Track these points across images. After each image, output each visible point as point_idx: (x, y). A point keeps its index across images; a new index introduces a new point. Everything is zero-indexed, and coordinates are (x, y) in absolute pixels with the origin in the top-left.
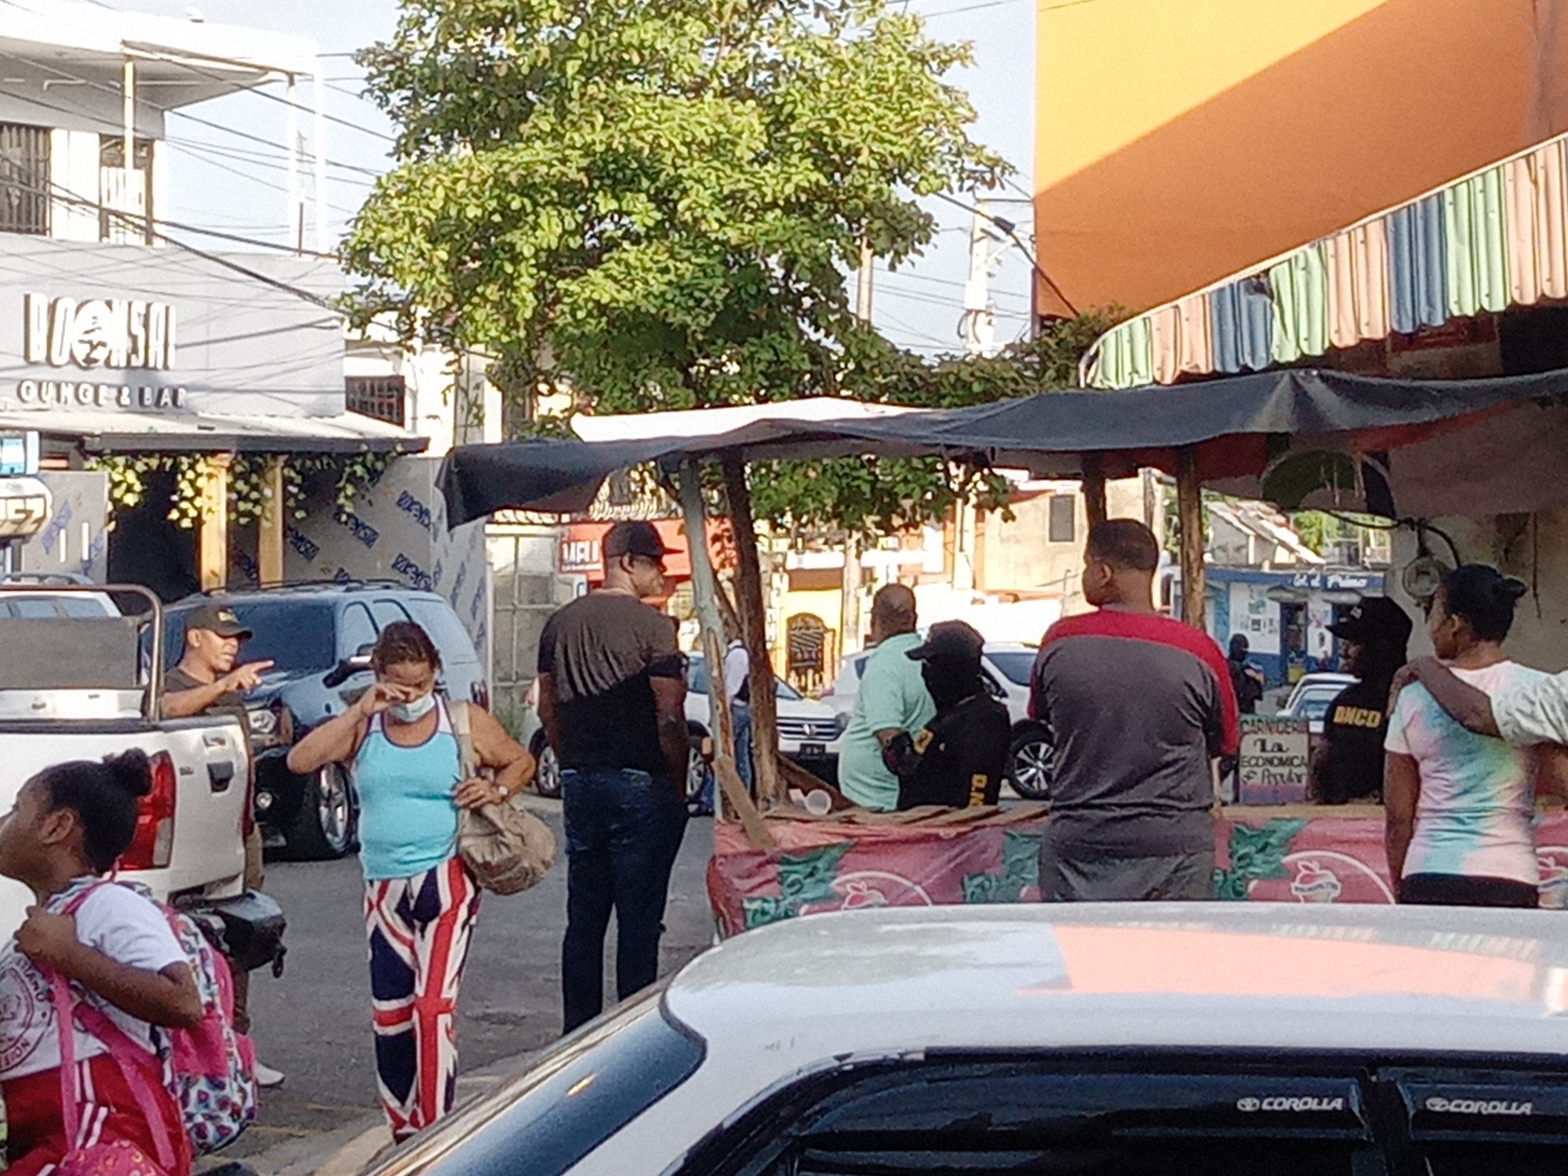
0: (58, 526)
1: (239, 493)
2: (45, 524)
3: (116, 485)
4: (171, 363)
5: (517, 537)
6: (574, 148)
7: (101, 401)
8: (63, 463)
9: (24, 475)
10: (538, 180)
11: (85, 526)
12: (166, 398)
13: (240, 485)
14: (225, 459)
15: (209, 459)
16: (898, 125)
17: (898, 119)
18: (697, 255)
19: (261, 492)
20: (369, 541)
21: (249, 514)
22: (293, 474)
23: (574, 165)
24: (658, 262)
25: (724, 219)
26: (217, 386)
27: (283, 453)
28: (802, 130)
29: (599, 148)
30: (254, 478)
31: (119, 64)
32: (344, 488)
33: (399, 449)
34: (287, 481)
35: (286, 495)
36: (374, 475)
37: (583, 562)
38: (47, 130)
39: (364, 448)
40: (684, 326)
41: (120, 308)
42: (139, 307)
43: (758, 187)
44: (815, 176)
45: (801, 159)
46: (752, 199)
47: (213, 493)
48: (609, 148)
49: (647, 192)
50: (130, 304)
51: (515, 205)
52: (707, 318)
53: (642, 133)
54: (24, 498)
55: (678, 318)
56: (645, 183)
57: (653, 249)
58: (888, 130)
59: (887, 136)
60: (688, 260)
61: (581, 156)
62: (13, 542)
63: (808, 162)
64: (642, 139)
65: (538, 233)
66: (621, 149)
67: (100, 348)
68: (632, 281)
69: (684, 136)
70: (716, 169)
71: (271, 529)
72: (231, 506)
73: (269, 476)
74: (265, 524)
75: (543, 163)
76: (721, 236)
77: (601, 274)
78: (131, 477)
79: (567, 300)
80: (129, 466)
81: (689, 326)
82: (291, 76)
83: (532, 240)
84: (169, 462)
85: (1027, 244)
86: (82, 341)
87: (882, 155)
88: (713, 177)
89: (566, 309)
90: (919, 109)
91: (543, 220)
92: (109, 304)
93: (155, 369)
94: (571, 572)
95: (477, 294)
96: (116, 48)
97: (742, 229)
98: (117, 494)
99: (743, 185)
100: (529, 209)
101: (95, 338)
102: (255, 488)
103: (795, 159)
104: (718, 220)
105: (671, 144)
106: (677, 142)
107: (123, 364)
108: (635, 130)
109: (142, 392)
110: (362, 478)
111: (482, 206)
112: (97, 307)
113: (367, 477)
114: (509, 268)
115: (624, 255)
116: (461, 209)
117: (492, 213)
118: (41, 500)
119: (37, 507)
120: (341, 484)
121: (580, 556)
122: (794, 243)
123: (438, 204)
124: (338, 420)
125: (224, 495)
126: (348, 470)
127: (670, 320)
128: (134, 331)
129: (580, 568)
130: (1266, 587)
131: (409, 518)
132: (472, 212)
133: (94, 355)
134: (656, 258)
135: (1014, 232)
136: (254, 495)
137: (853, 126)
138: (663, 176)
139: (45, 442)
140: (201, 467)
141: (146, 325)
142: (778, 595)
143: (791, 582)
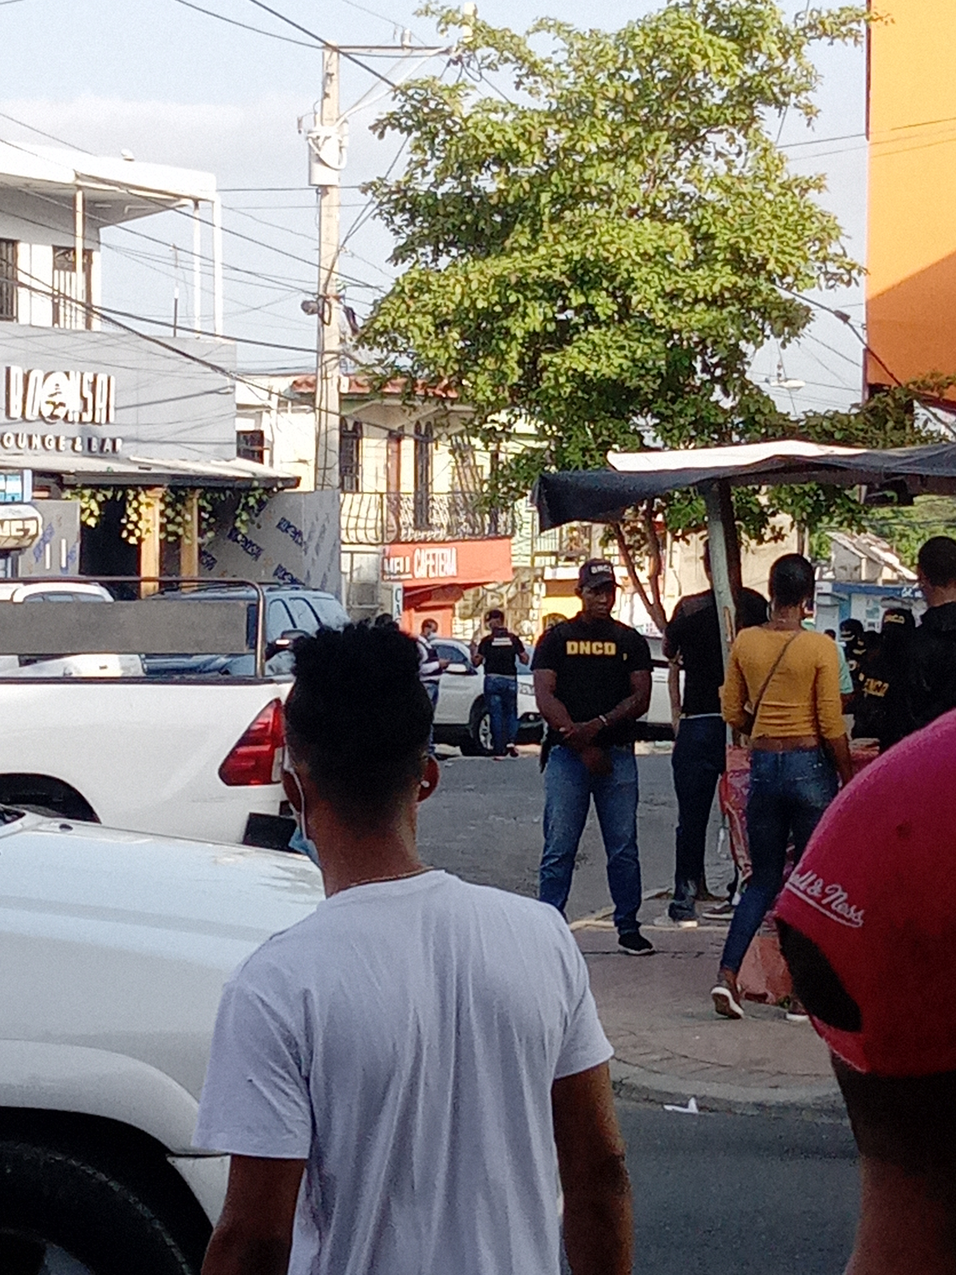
0: (44, 541)
1: (168, 517)
2: (37, 540)
3: (83, 511)
4: (112, 419)
5: (352, 553)
6: (557, 256)
7: (61, 448)
8: (45, 494)
9: (21, 503)
10: (530, 280)
11: (64, 542)
12: (108, 445)
13: (169, 512)
14: (159, 492)
15: (148, 492)
16: (795, 241)
17: (795, 237)
18: (645, 337)
19: (183, 517)
20: (257, 556)
21: (175, 534)
22: (205, 504)
23: (558, 270)
24: (616, 342)
25: (666, 310)
26: (144, 438)
27: (200, 487)
28: (724, 245)
29: (576, 257)
30: (179, 507)
31: (72, 192)
32: (240, 515)
33: (280, 485)
34: (201, 509)
35: (201, 519)
36: (261, 503)
37: (399, 573)
38: (14, 243)
39: (256, 484)
40: (639, 389)
41: (75, 378)
42: (89, 377)
43: (693, 287)
44: (734, 279)
45: (723, 266)
46: (689, 295)
47: (150, 518)
48: (583, 256)
49: (606, 290)
50: (82, 374)
51: (512, 299)
52: (654, 382)
53: (608, 246)
54: (23, 520)
55: (632, 384)
56: (605, 284)
57: (612, 331)
58: (788, 245)
59: (787, 249)
60: (638, 340)
61: (563, 263)
62: (13, 553)
63: (728, 269)
64: (608, 251)
65: (527, 320)
66: (592, 258)
67: (61, 408)
68: (598, 356)
69: (638, 249)
70: (658, 274)
71: (190, 545)
72: (163, 527)
73: (189, 504)
74: (187, 541)
75: (535, 268)
76: (664, 322)
77: (576, 350)
78: (94, 506)
79: (550, 369)
80: (93, 496)
81: (642, 389)
82: (196, 201)
83: (522, 325)
84: (120, 495)
85: (860, 331)
86: (48, 402)
87: (783, 263)
88: (656, 279)
89: (552, 376)
90: (811, 230)
91: (530, 311)
92: (67, 374)
93: (100, 424)
94: (390, 580)
95: (478, 364)
96: (70, 179)
97: (679, 318)
98: (84, 518)
99: (680, 285)
100: (522, 301)
101: (57, 399)
102: (178, 513)
103: (718, 266)
104: (662, 310)
105: (630, 255)
106: (633, 253)
107: (77, 419)
108: (603, 245)
109: (90, 441)
110: (252, 507)
111: (487, 300)
112: (58, 377)
113: (256, 507)
114: (503, 346)
115: (591, 337)
116: (473, 302)
117: (494, 305)
118: (34, 522)
119: (32, 526)
120: (238, 512)
121: (397, 568)
122: (720, 329)
123: (457, 298)
124: (232, 463)
125: (158, 520)
126: (243, 501)
127: (628, 384)
128: (85, 395)
129: (397, 577)
130: (880, 598)
131: (287, 538)
132: (481, 304)
133: (56, 413)
134: (614, 338)
135: (850, 321)
136: (179, 519)
137: (762, 242)
138: (619, 278)
139: (37, 478)
140: (142, 498)
141: (94, 390)
142: (538, 599)
143: (547, 589)
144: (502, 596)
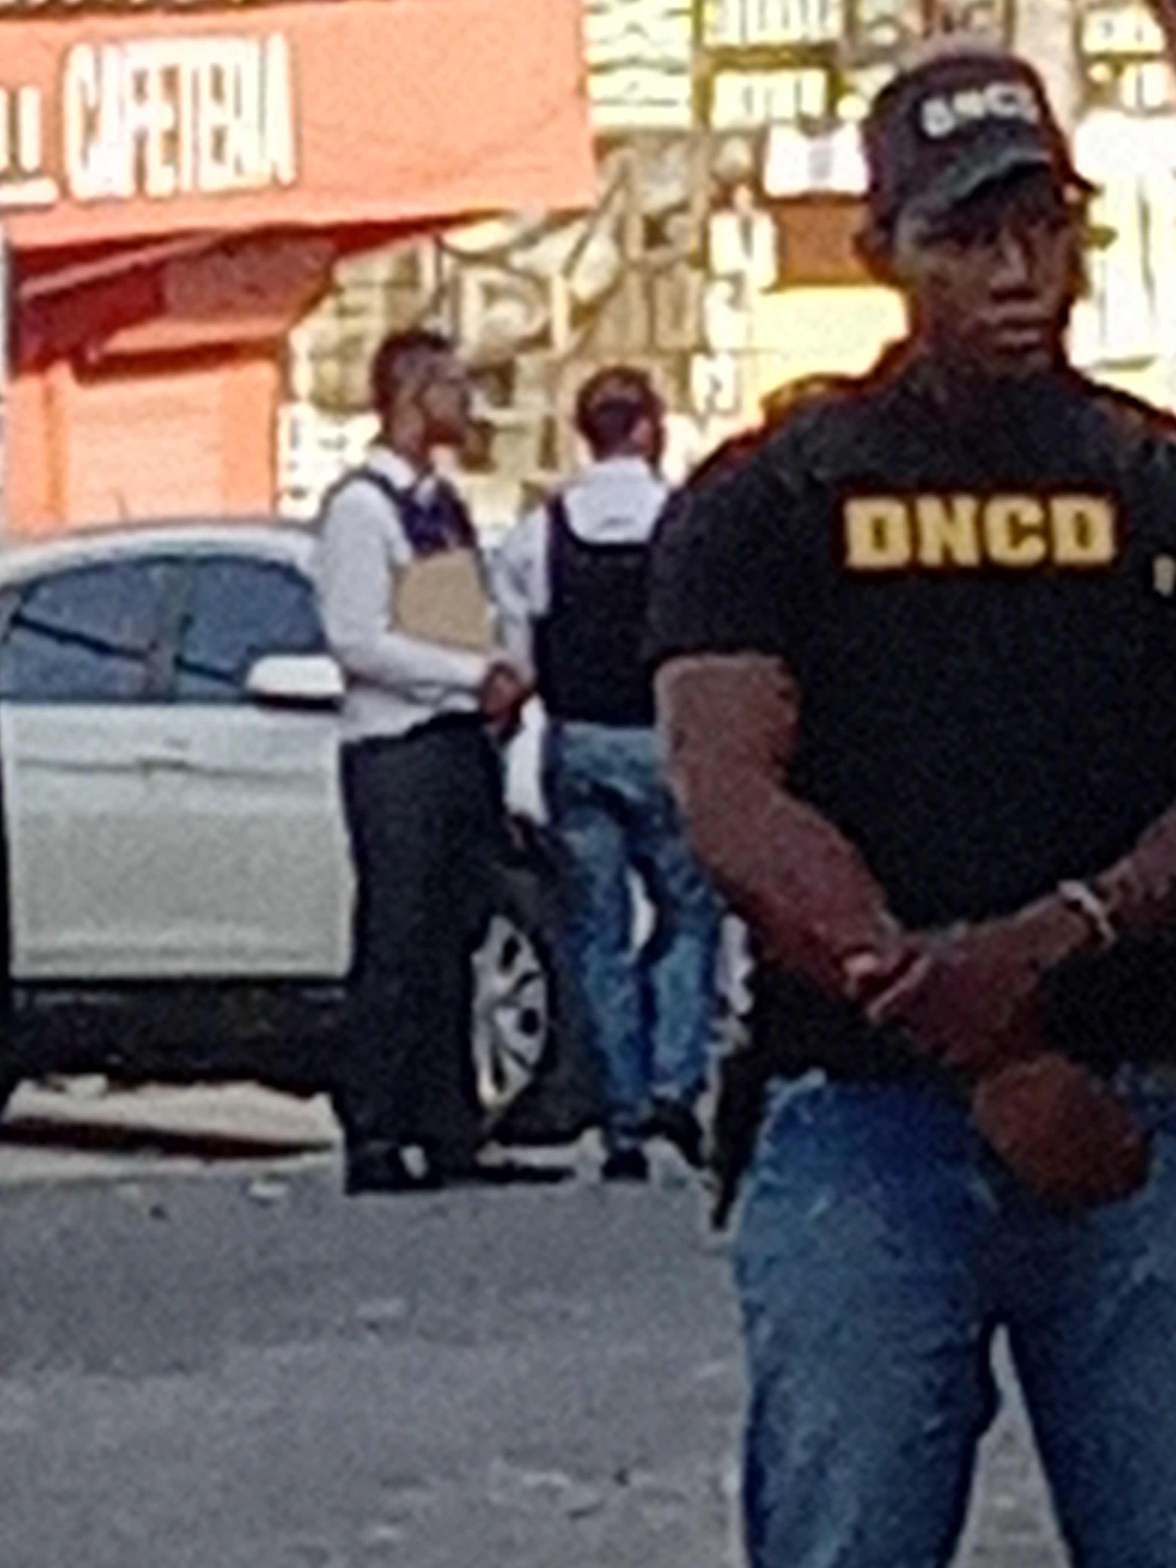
142: (735, 301)
143: (782, 248)
144: (541, 284)
